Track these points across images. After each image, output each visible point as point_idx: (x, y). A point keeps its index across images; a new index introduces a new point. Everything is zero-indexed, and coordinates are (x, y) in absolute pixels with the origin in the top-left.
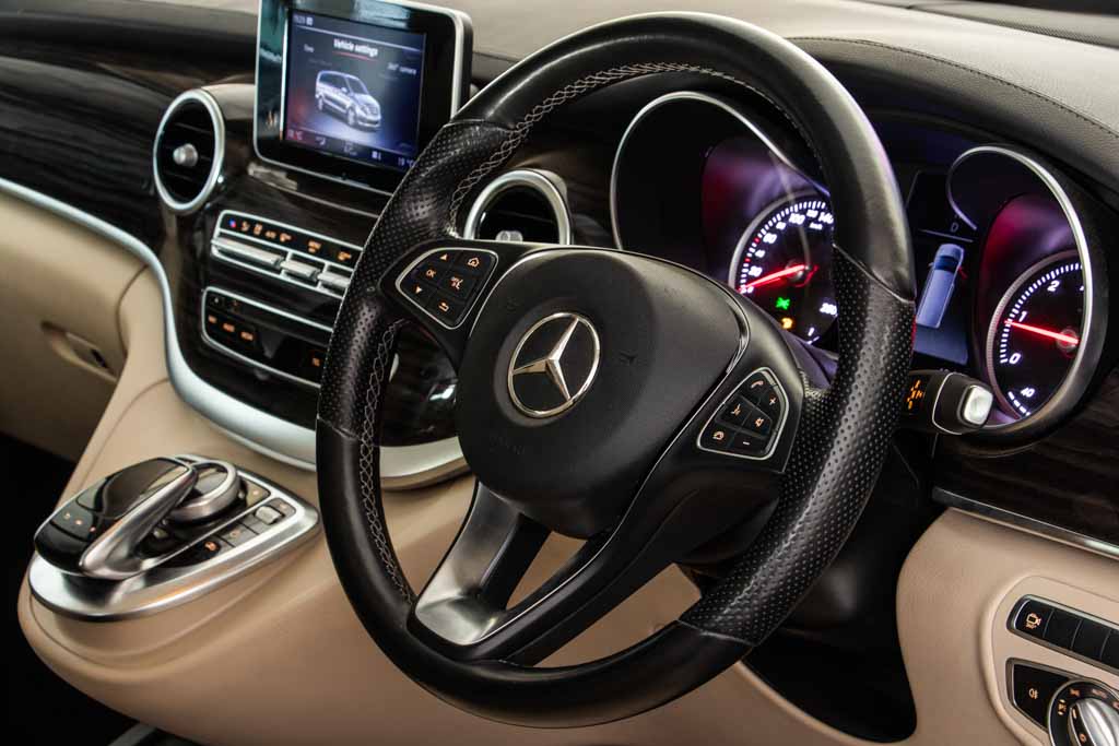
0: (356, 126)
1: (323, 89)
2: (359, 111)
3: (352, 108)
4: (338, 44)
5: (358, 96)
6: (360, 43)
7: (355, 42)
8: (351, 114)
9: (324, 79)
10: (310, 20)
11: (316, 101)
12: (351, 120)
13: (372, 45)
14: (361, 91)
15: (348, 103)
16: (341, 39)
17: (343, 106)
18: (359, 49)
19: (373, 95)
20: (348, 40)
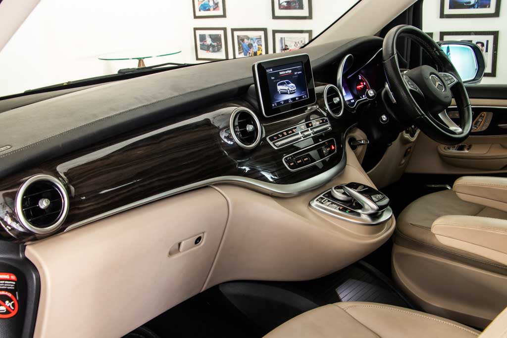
0: (290, 94)
1: (279, 88)
2: (290, 89)
3: (288, 89)
4: (281, 73)
5: (289, 85)
6: (286, 70)
7: (285, 71)
8: (289, 91)
9: (279, 85)
10: (271, 70)
11: (278, 92)
12: (289, 93)
13: (289, 70)
14: (290, 83)
15: (287, 88)
16: (281, 71)
17: (286, 90)
18: (286, 72)
19: (292, 83)
20: (283, 71)
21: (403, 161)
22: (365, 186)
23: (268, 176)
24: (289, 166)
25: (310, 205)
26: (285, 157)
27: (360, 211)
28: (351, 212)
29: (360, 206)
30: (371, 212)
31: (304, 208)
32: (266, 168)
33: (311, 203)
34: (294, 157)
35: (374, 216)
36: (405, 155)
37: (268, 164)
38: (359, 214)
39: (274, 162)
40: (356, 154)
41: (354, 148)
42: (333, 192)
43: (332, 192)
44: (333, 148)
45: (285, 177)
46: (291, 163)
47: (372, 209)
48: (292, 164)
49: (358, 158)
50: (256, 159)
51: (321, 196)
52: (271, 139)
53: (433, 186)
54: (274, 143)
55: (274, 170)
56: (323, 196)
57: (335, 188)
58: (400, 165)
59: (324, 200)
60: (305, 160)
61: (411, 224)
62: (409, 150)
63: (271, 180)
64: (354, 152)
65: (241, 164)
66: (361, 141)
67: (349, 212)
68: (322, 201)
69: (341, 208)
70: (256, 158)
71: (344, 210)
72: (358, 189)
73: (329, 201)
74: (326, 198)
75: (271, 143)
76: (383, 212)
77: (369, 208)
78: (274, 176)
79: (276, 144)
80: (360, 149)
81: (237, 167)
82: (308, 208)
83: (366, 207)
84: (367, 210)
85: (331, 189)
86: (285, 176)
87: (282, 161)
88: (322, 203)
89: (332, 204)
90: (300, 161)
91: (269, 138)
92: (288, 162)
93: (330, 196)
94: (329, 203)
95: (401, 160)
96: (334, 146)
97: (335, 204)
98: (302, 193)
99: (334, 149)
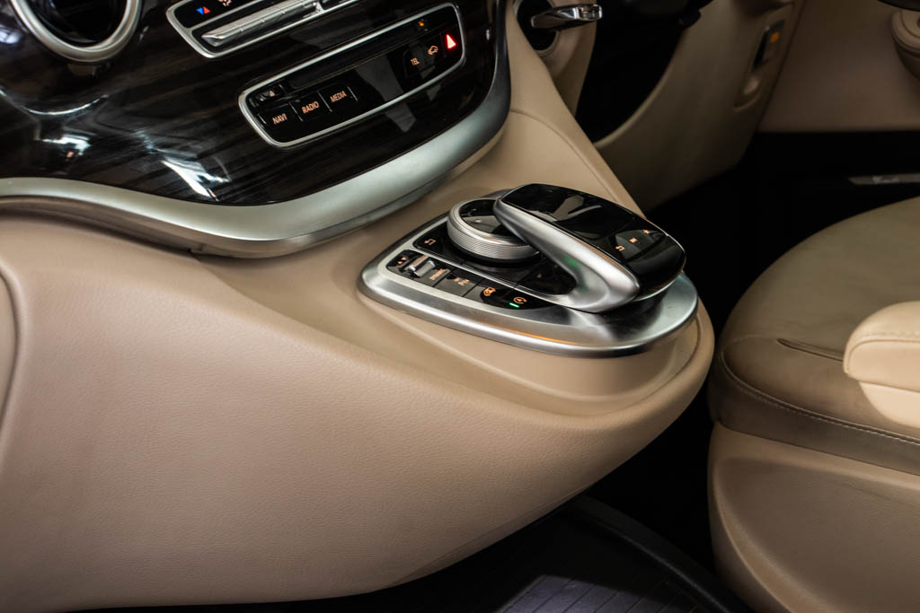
21: (753, 85)
22: (588, 199)
23: (191, 175)
24: (270, 129)
25: (361, 286)
26: (248, 92)
27: (564, 301)
28: (531, 305)
29: (567, 280)
30: (609, 300)
31: (335, 299)
32: (174, 141)
33: (364, 276)
34: (289, 89)
35: (624, 317)
36: (758, 60)
37: (176, 122)
38: (562, 315)
39: (202, 114)
40: (549, 63)
41: (540, 39)
42: (455, 225)
43: (450, 225)
44: (451, 43)
45: (252, 175)
46: (276, 115)
47: (614, 289)
48: (278, 120)
49: (560, 83)
50: (122, 105)
51: (408, 245)
52: (186, 16)
53: (877, 180)
54: (198, 35)
55: (209, 145)
56: (415, 244)
57: (464, 213)
58: (740, 99)
59: (419, 261)
60: (334, 98)
61: (781, 341)
62: (775, 37)
63: (201, 191)
64: (542, 57)
65: (55, 128)
66: (568, 8)
67: (522, 307)
68: (412, 267)
69: (489, 291)
70: (123, 99)
71: (501, 298)
72: (558, 211)
73: (439, 266)
74: (427, 255)
75: (186, 35)
76: (659, 299)
77: (603, 286)
78: (211, 172)
79: (204, 36)
80: (566, 43)
81: (37, 138)
82: (357, 299)
83: (591, 281)
84: (595, 294)
85: (447, 214)
86: (254, 169)
87: (238, 108)
88: (412, 276)
89: (451, 277)
90: (314, 106)
91: (178, 13)
92: (263, 109)
93: (442, 242)
94: (440, 273)
95: (744, 82)
96: (456, 38)
97: (464, 275)
98: (327, 238)
99: (458, 49)
